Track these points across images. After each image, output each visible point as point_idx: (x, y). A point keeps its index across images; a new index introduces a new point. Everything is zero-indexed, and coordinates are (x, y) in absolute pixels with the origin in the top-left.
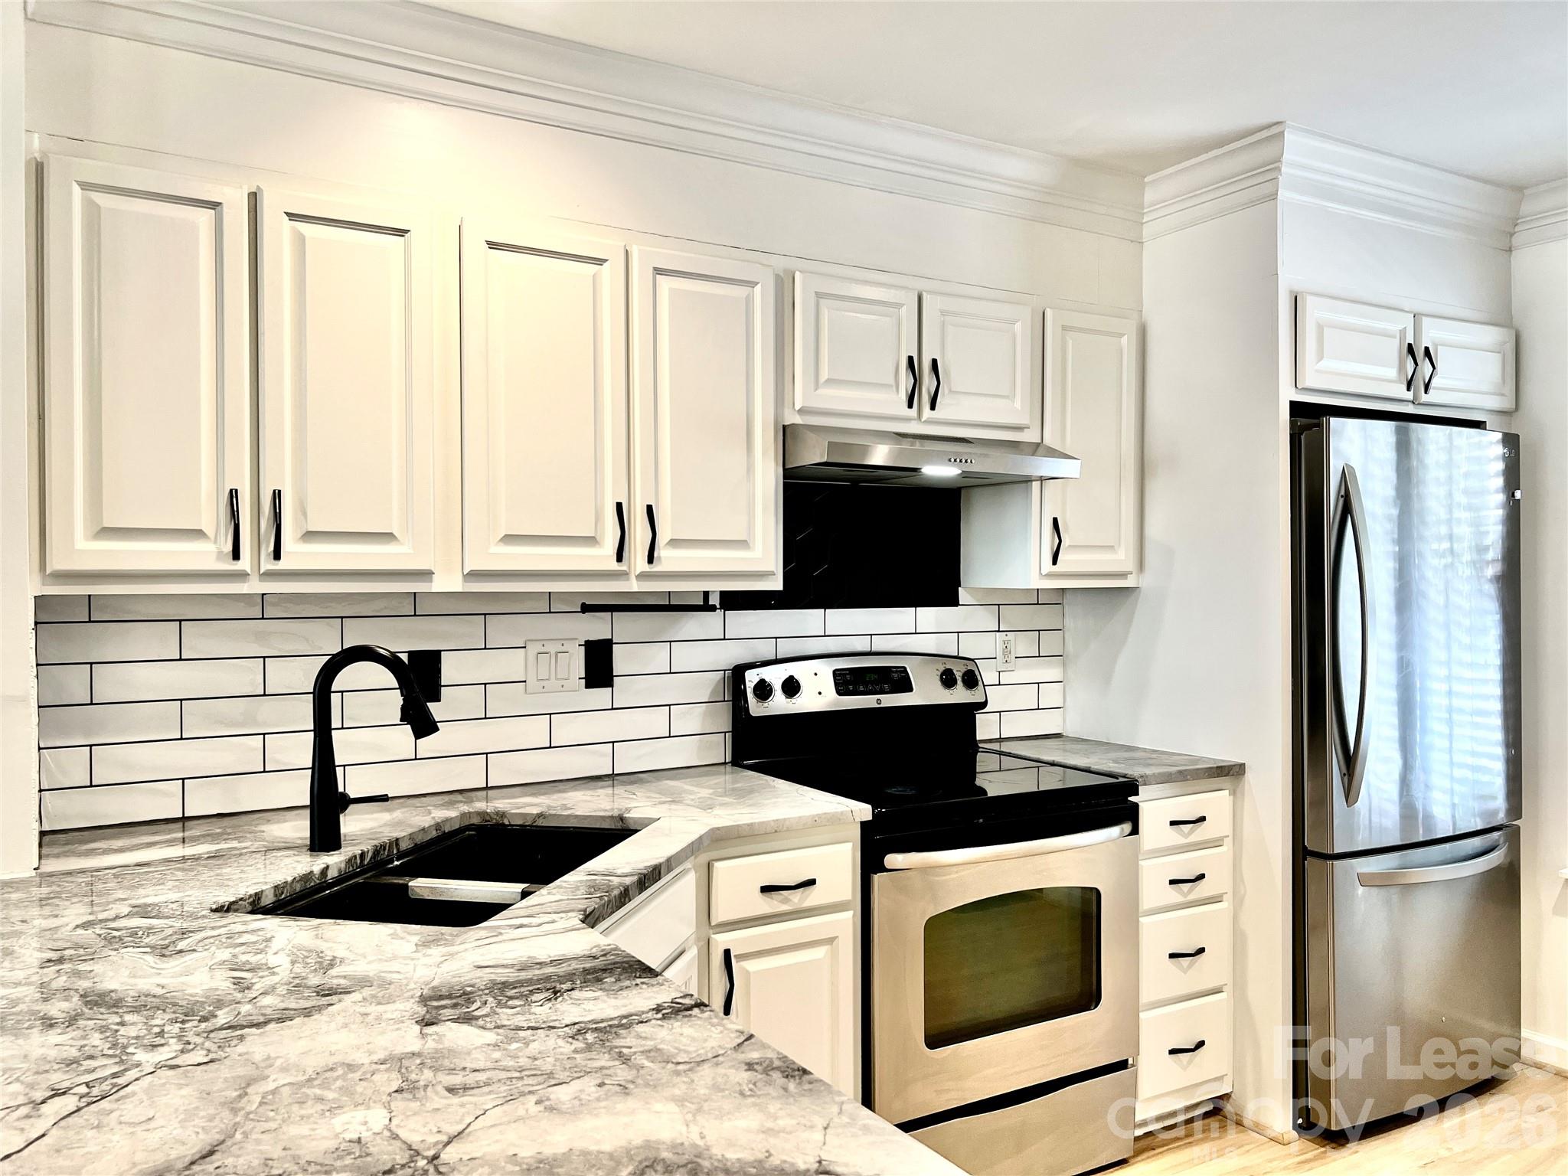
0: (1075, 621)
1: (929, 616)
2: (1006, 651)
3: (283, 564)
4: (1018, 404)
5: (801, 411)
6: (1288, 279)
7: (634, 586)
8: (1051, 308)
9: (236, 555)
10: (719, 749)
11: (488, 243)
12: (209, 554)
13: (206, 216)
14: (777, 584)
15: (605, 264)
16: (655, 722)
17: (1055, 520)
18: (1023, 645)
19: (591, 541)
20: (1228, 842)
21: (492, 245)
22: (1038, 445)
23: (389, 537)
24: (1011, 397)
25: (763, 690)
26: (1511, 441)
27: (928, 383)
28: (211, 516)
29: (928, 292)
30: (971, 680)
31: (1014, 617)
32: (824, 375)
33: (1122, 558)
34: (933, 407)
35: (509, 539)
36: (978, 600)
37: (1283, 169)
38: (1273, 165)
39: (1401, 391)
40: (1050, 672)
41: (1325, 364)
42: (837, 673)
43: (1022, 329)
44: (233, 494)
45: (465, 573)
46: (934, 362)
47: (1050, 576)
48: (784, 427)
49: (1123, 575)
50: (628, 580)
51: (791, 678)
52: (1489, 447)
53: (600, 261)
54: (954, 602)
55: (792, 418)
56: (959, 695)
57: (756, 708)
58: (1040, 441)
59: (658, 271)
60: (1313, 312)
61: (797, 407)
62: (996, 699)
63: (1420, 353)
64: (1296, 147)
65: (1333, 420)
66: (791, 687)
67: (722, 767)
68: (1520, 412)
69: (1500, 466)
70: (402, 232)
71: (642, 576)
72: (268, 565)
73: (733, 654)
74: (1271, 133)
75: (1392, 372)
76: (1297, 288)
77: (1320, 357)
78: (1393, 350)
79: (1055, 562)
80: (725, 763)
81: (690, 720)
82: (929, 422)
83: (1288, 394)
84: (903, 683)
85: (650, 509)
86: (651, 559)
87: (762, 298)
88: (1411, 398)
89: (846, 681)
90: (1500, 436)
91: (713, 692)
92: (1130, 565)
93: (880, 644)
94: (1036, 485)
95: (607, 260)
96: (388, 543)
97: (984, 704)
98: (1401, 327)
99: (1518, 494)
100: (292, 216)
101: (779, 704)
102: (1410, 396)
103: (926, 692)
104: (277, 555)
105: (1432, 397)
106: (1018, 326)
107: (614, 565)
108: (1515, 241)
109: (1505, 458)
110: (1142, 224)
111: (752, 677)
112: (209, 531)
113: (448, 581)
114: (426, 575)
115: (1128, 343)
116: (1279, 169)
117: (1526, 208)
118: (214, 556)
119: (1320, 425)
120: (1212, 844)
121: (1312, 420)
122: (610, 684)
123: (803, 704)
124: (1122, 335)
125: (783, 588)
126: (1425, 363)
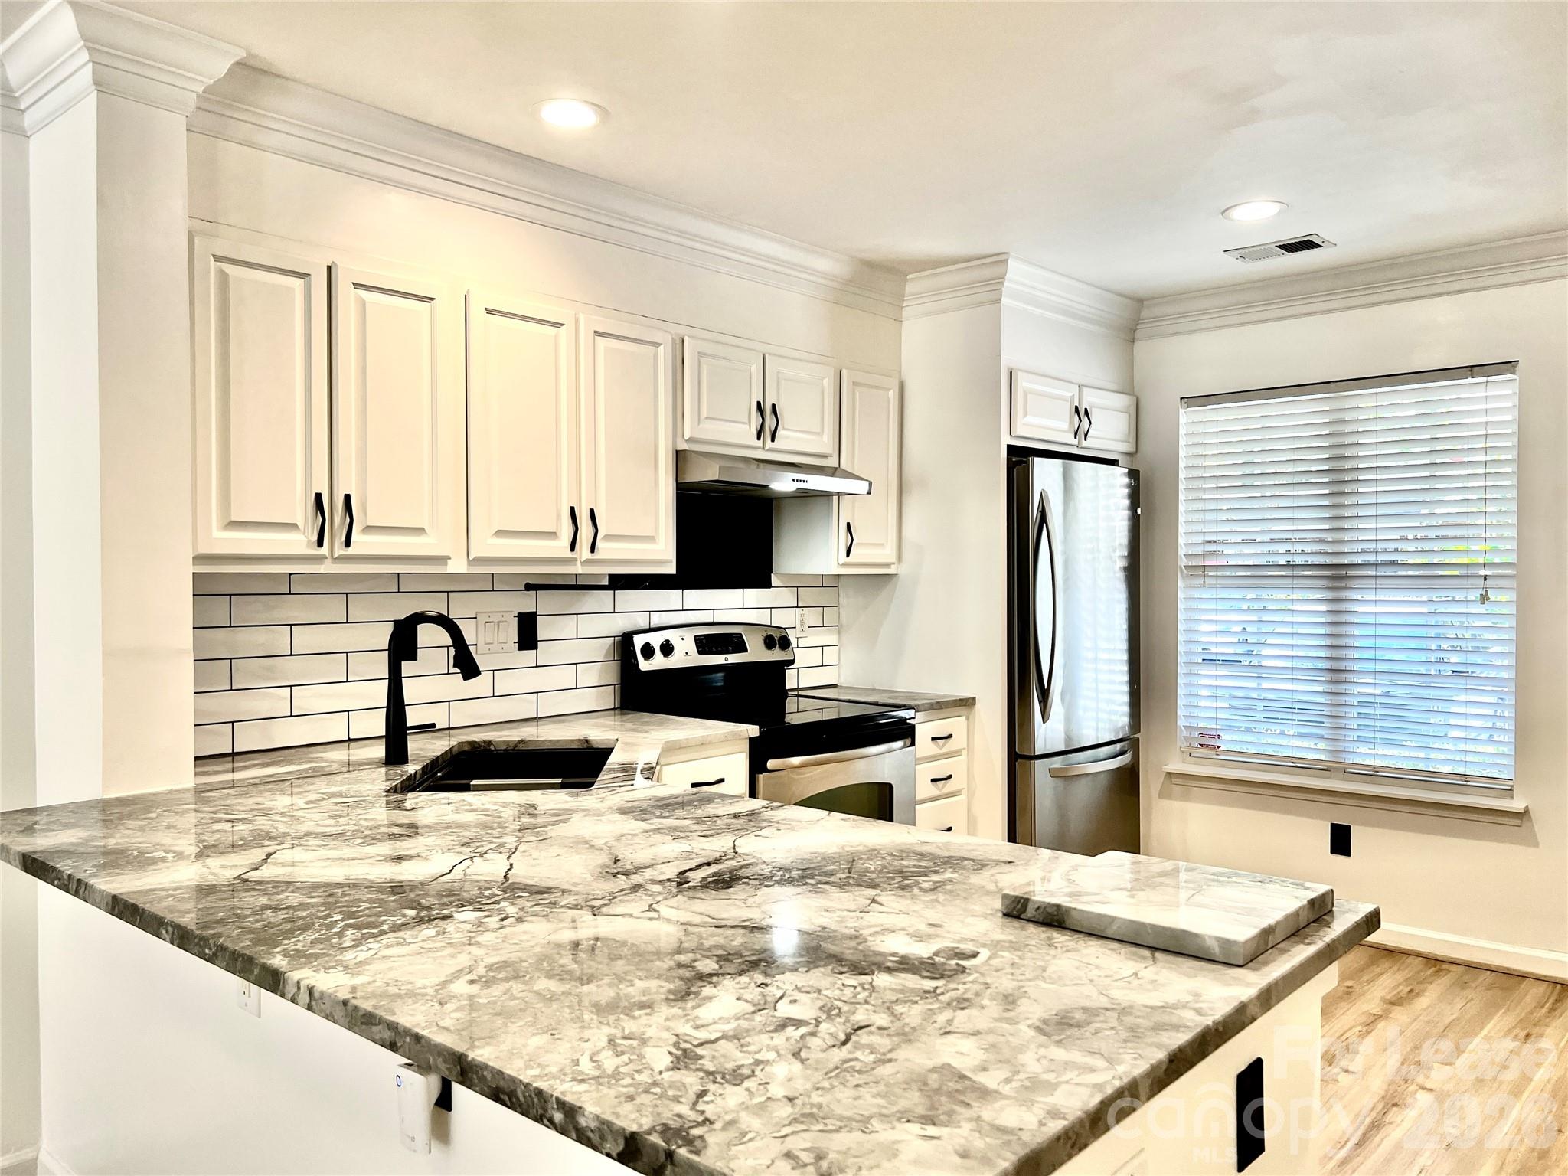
0: (849, 601)
1: (753, 595)
2: (803, 622)
3: (352, 551)
4: (825, 438)
5: (690, 440)
6: (1007, 360)
7: (579, 569)
8: (846, 368)
9: (320, 543)
10: (609, 698)
11: (487, 309)
12: (300, 542)
13: (298, 283)
14: (672, 570)
15: (562, 327)
16: (565, 676)
17: (848, 524)
18: (813, 617)
19: (553, 535)
20: (964, 752)
21: (489, 311)
22: (836, 469)
23: (420, 530)
24: (820, 434)
25: (648, 651)
26: (1133, 474)
27: (770, 422)
28: (301, 512)
29: (770, 354)
30: (785, 643)
31: (808, 596)
32: (704, 414)
33: (888, 554)
34: (773, 440)
35: (500, 533)
36: (782, 581)
37: (1006, 284)
38: (1000, 279)
39: (1070, 438)
40: (829, 638)
41: (1029, 419)
42: (697, 638)
43: (828, 384)
44: (318, 496)
45: (471, 558)
46: (774, 406)
47: (844, 565)
48: (677, 451)
49: (888, 565)
50: (575, 565)
51: (667, 641)
52: (1117, 477)
53: (559, 325)
54: (766, 584)
55: (682, 446)
56: (776, 655)
57: (644, 665)
58: (837, 466)
59: (597, 333)
60: (1022, 383)
61: (686, 437)
62: (801, 657)
63: (1082, 413)
64: (1015, 271)
65: (1036, 459)
66: (667, 649)
67: (612, 712)
68: (1139, 454)
69: (1126, 491)
70: (429, 300)
71: (587, 562)
72: (340, 550)
73: (621, 624)
74: (999, 260)
75: (1065, 426)
76: (1012, 366)
77: (1025, 414)
78: (1067, 410)
79: (848, 555)
80: (614, 709)
81: (591, 675)
82: (770, 450)
83: (1006, 440)
84: (739, 646)
85: (592, 512)
86: (593, 550)
87: (664, 354)
88: (1077, 443)
89: (706, 645)
90: (1127, 470)
91: (606, 656)
92: (893, 559)
93: (721, 617)
94: (835, 498)
95: (563, 325)
96: (419, 535)
97: (792, 662)
98: (1071, 394)
99: (1139, 511)
100: (356, 285)
101: (658, 662)
102: (1075, 442)
103: (756, 652)
104: (348, 543)
105: (1084, 444)
106: (826, 381)
107: (568, 554)
108: (1138, 335)
109: (1129, 486)
110: (902, 307)
111: (639, 641)
112: (300, 524)
113: (457, 565)
114: (443, 560)
115: (893, 395)
116: (1003, 283)
117: (1145, 313)
118: (306, 543)
119: (1027, 462)
120: (955, 754)
121: (1020, 458)
122: (535, 647)
123: (676, 661)
124: (889, 390)
125: (675, 573)
126: (1085, 419)
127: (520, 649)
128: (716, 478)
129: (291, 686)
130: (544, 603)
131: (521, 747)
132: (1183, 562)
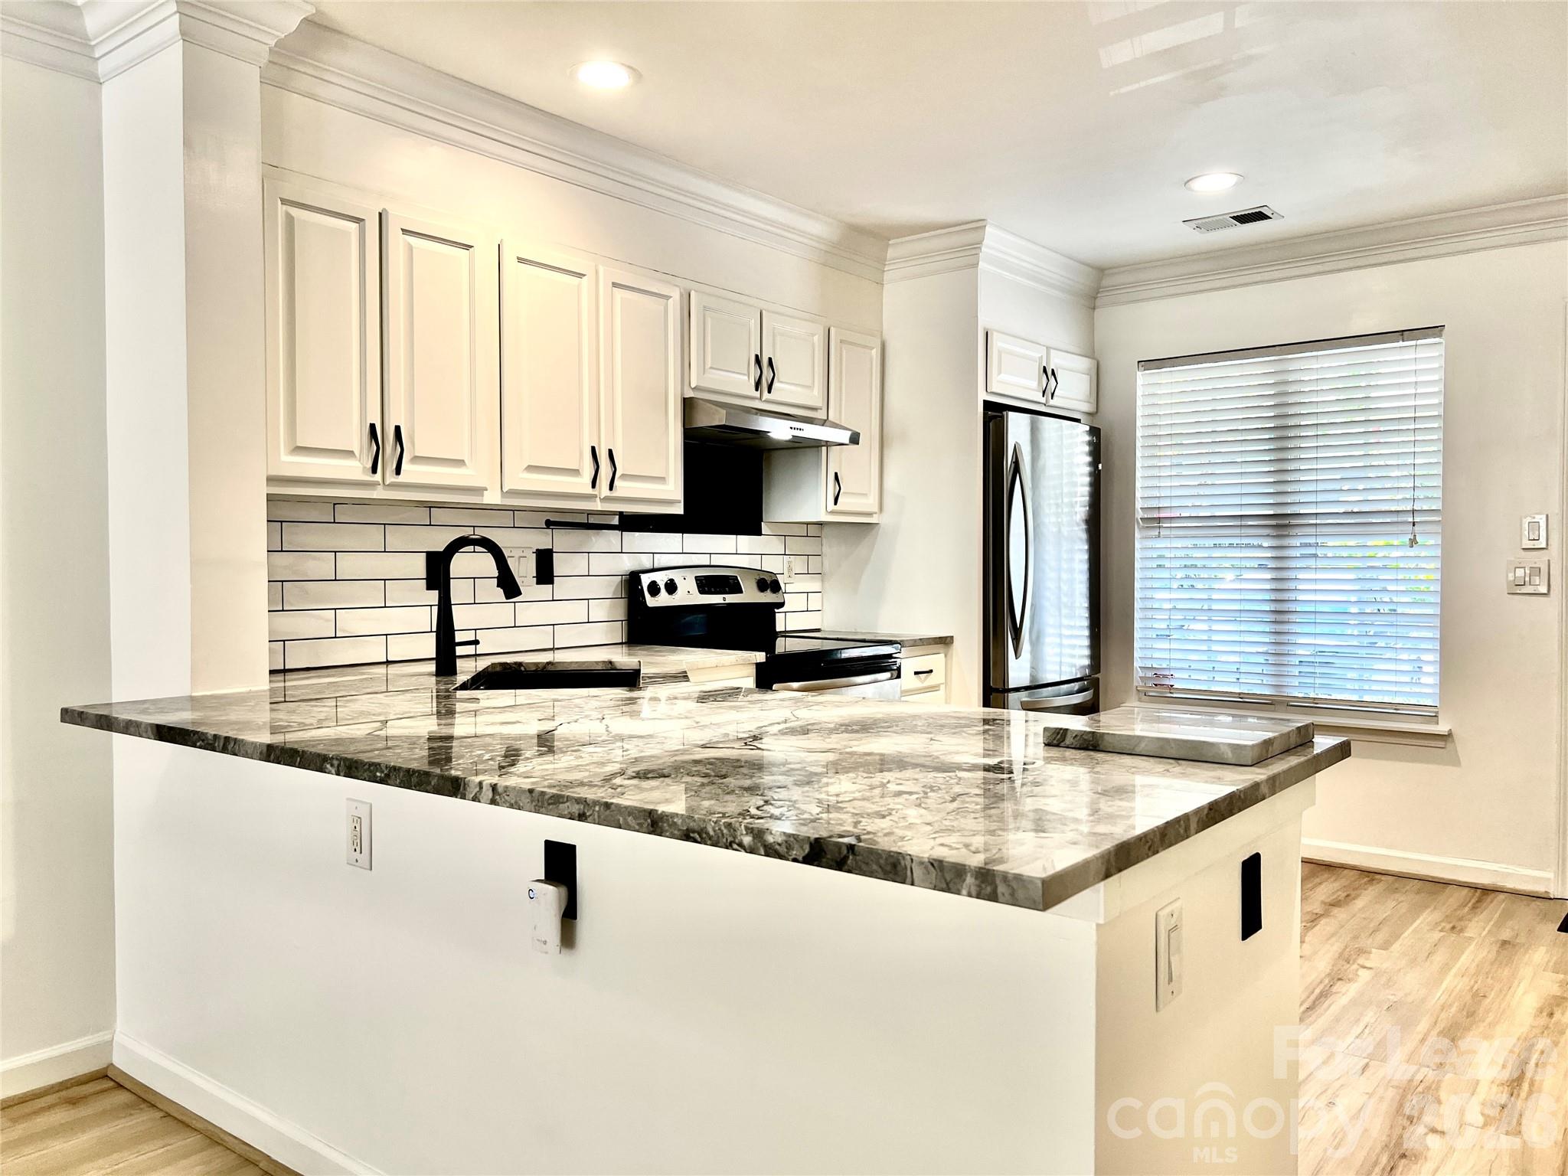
0: (831, 549)
1: (745, 542)
2: (790, 569)
3: (401, 479)
4: (816, 392)
5: (694, 389)
6: (984, 321)
7: (599, 506)
8: (833, 326)
9: (374, 470)
10: (618, 633)
11: (518, 258)
12: (355, 468)
13: (354, 226)
14: (679, 510)
15: (584, 278)
16: (578, 611)
17: (836, 474)
18: (799, 564)
19: (576, 472)
20: (942, 687)
21: (520, 260)
22: (825, 421)
23: (460, 463)
24: (810, 387)
25: (654, 589)
26: (1094, 431)
27: (767, 374)
28: (356, 439)
29: (768, 311)
30: (775, 587)
31: (794, 545)
32: (709, 364)
33: (870, 503)
34: (769, 392)
35: (531, 468)
36: (772, 531)
37: (983, 249)
38: (977, 246)
39: (1039, 397)
40: (814, 585)
41: (1003, 377)
42: (697, 578)
43: (818, 340)
44: (373, 427)
45: (505, 490)
46: (770, 359)
47: (832, 512)
48: (684, 399)
49: (870, 514)
50: (595, 501)
51: (672, 580)
52: (1078, 437)
53: (581, 275)
54: (758, 532)
55: (689, 394)
56: (767, 597)
57: (651, 602)
58: (826, 418)
59: (615, 285)
60: (996, 343)
61: (693, 386)
62: (792, 602)
63: (1049, 373)
64: (993, 239)
65: (1010, 413)
66: (671, 587)
67: (620, 646)
68: (1099, 414)
69: (1087, 449)
70: (468, 247)
71: (606, 499)
72: (391, 478)
73: (628, 564)
74: (977, 226)
75: (1034, 384)
76: (988, 326)
77: (1000, 373)
78: (1036, 370)
79: (836, 503)
80: (622, 643)
81: (600, 611)
82: (768, 401)
83: (983, 396)
84: (735, 587)
85: (610, 452)
86: (611, 488)
87: (674, 305)
88: (1044, 402)
89: (706, 584)
90: (1088, 428)
91: (614, 593)
92: (876, 509)
93: (717, 560)
94: (824, 449)
95: (584, 275)
96: (460, 467)
97: (782, 605)
98: (1040, 355)
99: (1100, 466)
100: (404, 231)
101: (663, 600)
102: (1043, 400)
103: (750, 595)
104: (398, 471)
105: (1052, 402)
106: (816, 338)
107: (590, 491)
108: (1098, 302)
109: (1090, 443)
110: (884, 271)
111: (646, 580)
112: (357, 453)
113: (492, 498)
114: (480, 491)
115: (875, 353)
116: (980, 248)
117: (1105, 282)
118: (361, 469)
119: (1002, 417)
120: (934, 688)
121: (995, 414)
122: (551, 582)
123: (679, 599)
124: (873, 348)
125: (682, 513)
126: (1052, 379)
127: (538, 583)
128: (723, 423)
129: (335, 609)
130: (560, 541)
131: (550, 668)
132: (1139, 514)
